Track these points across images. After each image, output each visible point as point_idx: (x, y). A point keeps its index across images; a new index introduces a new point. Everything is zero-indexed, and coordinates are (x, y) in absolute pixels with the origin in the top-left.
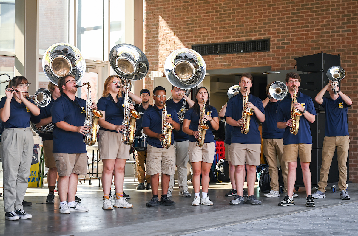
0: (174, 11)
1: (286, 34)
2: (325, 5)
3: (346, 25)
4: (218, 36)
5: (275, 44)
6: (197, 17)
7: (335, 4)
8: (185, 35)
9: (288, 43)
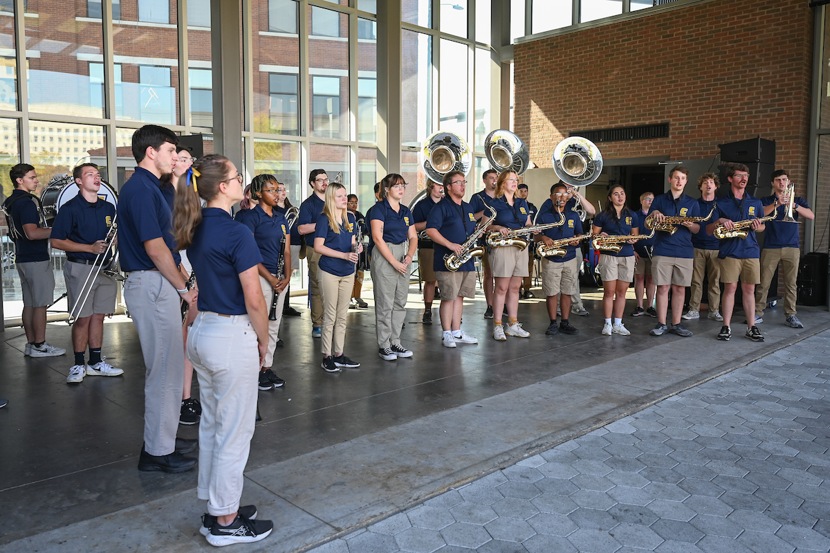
0: (549, 94)
1: (691, 116)
2: (747, 79)
3: (777, 103)
4: (602, 121)
5: (676, 129)
6: (576, 100)
7: (762, 77)
8: (561, 120)
9: (694, 127)
